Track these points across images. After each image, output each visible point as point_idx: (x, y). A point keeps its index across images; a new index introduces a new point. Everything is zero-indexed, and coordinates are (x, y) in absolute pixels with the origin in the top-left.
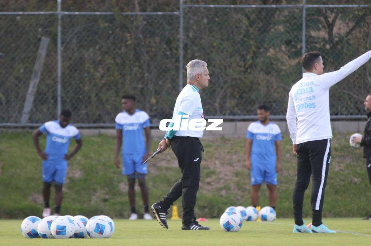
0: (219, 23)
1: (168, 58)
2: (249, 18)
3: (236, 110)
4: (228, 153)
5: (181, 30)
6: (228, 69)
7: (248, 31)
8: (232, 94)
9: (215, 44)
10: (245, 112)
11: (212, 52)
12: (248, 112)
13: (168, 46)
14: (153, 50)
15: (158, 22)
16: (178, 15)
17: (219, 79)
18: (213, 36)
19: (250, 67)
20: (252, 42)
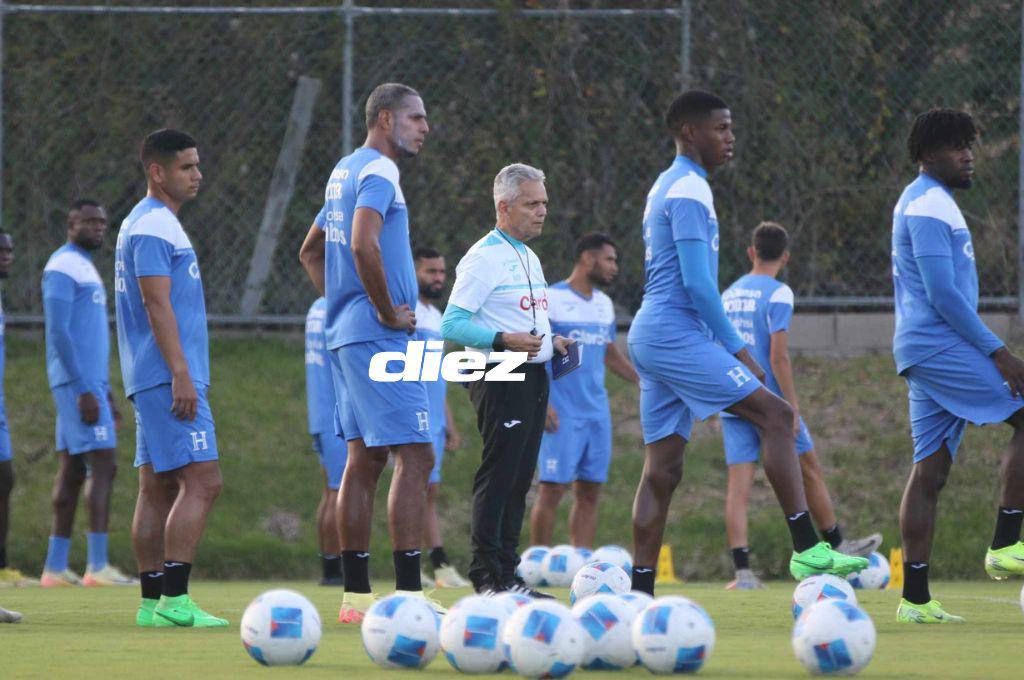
0: (790, 41)
1: (647, 136)
2: (872, 27)
3: (836, 281)
4: (813, 399)
5: (685, 61)
6: (813, 168)
7: (868, 64)
8: (825, 236)
9: (779, 99)
10: (860, 288)
11: (769, 119)
12: (867, 286)
13: (649, 103)
14: (608, 112)
15: (622, 37)
16: (678, 17)
17: (788, 194)
18: (773, 77)
19: (875, 161)
20: (880, 93)
